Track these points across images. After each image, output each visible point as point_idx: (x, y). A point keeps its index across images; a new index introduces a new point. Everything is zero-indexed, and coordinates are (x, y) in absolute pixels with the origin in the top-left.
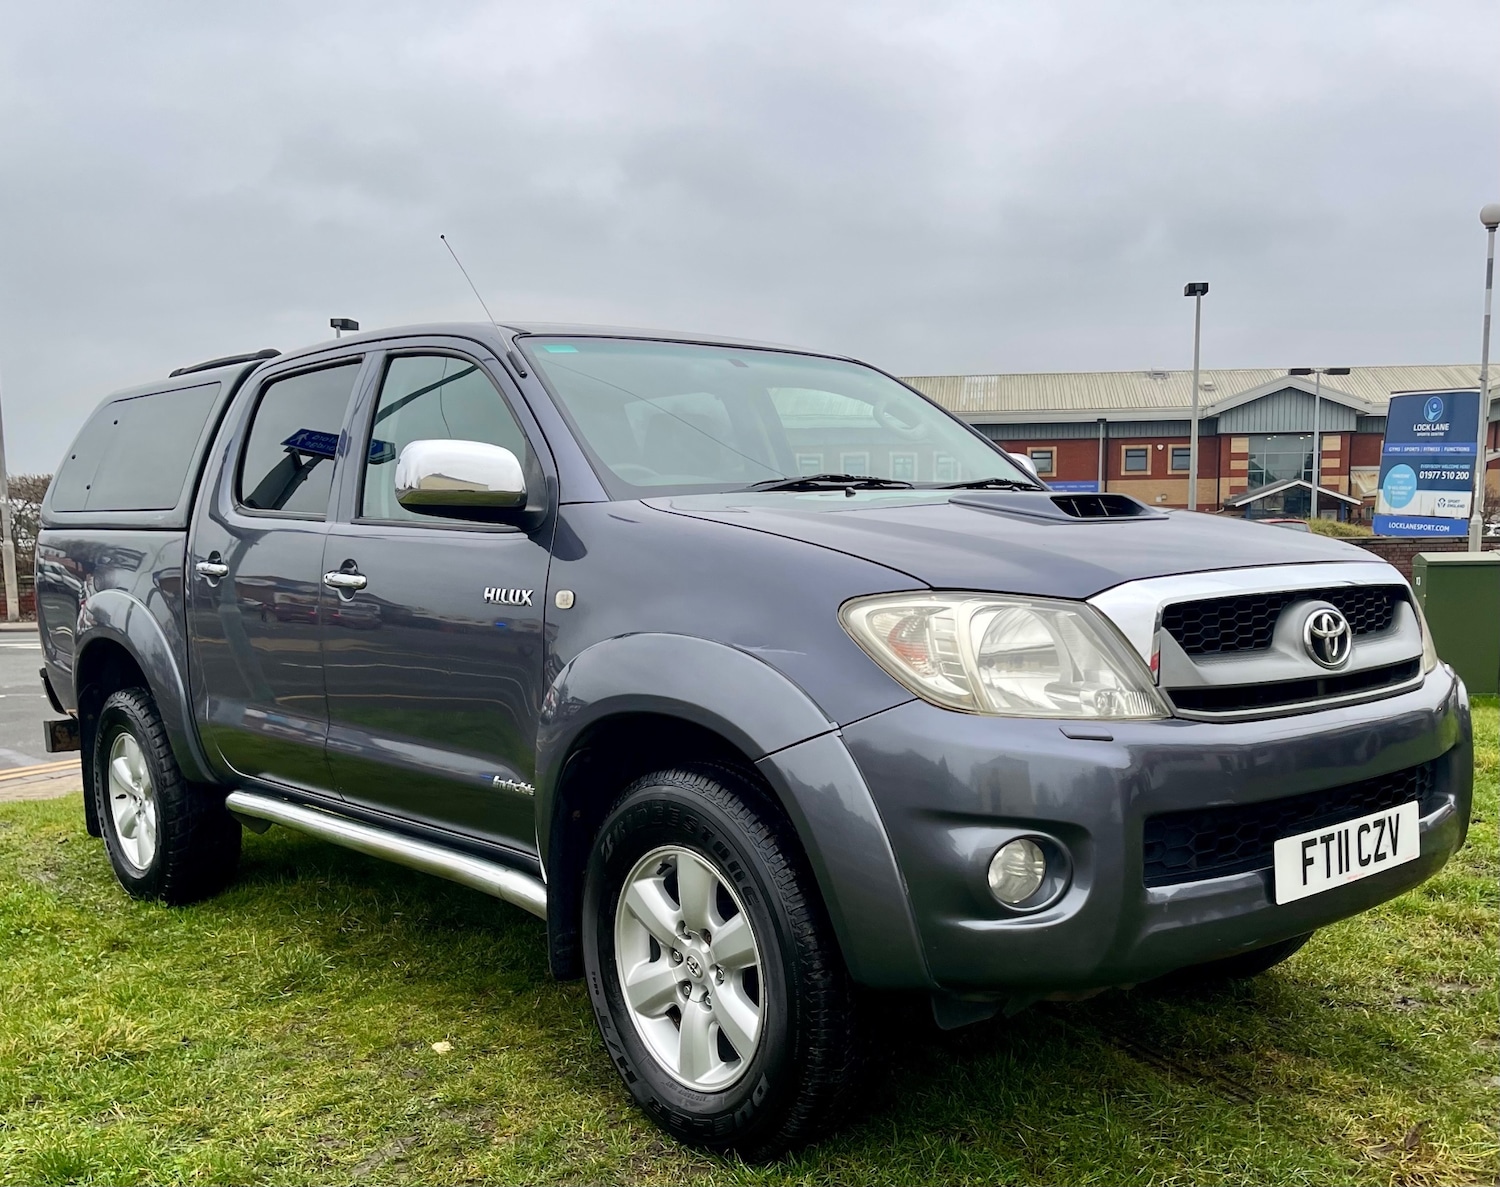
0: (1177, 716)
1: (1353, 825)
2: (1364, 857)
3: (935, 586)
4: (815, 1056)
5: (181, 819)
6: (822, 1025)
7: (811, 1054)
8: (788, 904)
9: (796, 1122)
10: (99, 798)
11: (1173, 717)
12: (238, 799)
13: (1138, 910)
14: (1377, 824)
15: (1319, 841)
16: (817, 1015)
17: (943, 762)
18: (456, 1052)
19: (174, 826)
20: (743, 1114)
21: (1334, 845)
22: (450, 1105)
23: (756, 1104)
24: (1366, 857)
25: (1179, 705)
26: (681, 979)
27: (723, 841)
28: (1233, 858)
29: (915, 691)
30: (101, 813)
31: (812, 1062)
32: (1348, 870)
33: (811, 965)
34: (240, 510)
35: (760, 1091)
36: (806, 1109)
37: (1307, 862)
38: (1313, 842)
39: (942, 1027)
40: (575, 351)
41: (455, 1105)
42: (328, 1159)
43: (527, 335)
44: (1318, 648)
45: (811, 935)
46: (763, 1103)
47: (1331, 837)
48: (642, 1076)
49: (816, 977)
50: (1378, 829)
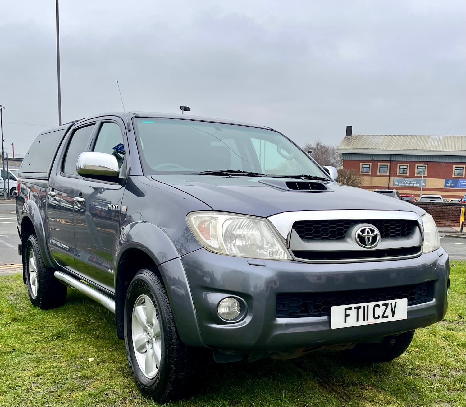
0: (295, 260)
1: (371, 305)
2: (376, 316)
3: (214, 209)
4: (173, 368)
5: (44, 280)
6: (175, 358)
7: (171, 367)
8: (167, 316)
9: (169, 390)
10: (26, 271)
11: (293, 260)
12: (57, 274)
13: (271, 326)
14: (383, 305)
15: (353, 308)
16: (173, 354)
17: (213, 272)
18: (94, 362)
19: (42, 282)
20: (155, 386)
21: (361, 311)
22: (80, 377)
23: (158, 383)
24: (378, 316)
25: (296, 256)
26: (147, 340)
27: (153, 294)
28: (320, 311)
29: (203, 245)
30: (27, 276)
31: (172, 370)
32: (367, 319)
33: (172, 337)
34: (61, 174)
35: (159, 379)
36: (171, 386)
37: (346, 315)
38: (351, 308)
39: (217, 362)
40: (154, 123)
41: (82, 378)
42: (31, 389)
43: (139, 117)
44: (362, 239)
45: (173, 327)
46: (159, 382)
47: (360, 307)
48: (136, 373)
49: (173, 341)
50: (385, 307)
